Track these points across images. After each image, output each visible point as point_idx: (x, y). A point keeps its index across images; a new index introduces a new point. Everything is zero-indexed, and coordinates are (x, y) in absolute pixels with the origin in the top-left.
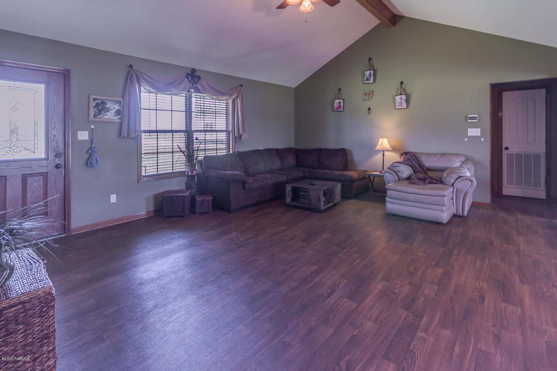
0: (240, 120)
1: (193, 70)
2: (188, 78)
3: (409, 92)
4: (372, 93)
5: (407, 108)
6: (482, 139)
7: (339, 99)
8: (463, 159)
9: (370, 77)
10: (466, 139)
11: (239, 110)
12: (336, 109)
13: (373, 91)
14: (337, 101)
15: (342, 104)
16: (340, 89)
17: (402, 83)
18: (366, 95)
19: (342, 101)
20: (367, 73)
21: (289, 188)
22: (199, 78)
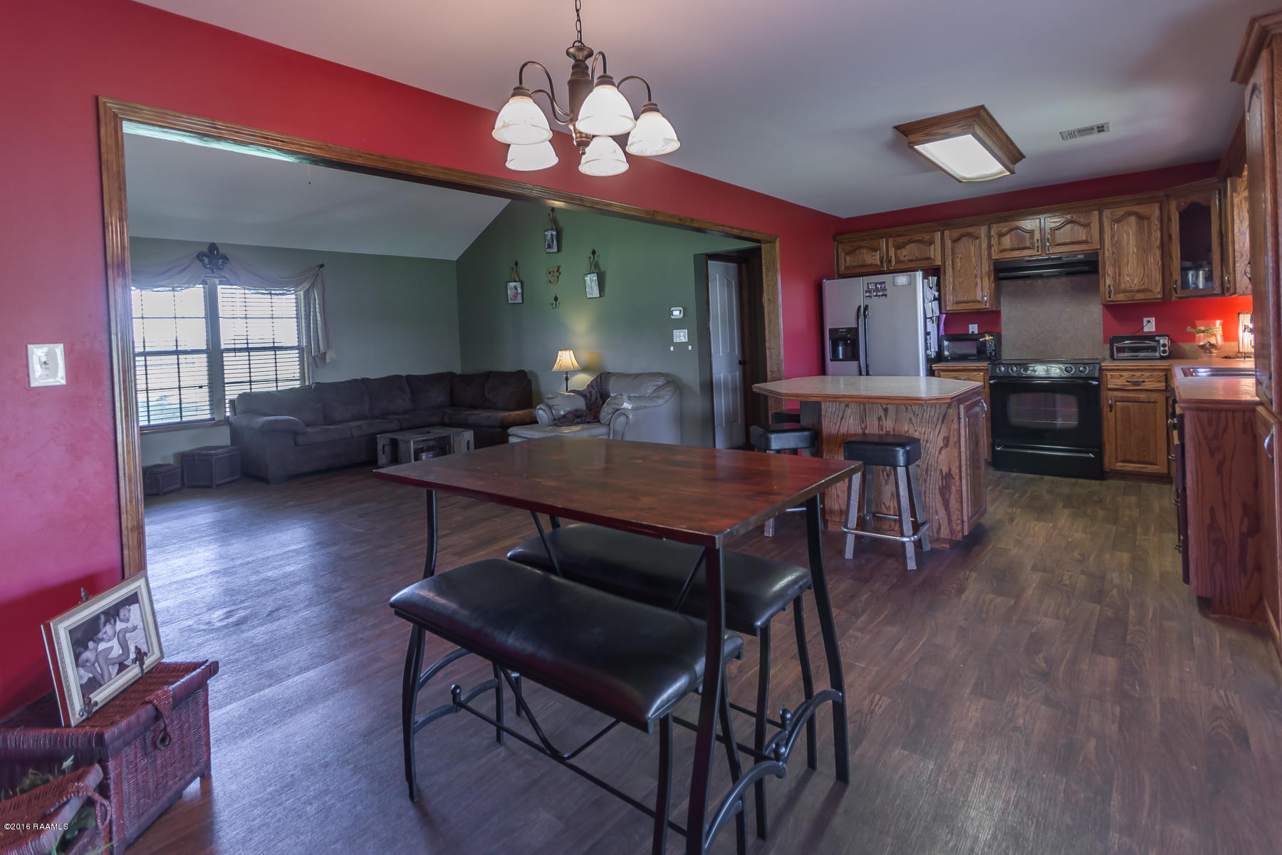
0: (319, 327)
1: (213, 247)
2: (202, 261)
3: (603, 269)
4: (558, 271)
5: (600, 296)
6: (690, 348)
7: (515, 281)
8: (661, 382)
9: (553, 241)
10: (672, 348)
11: (317, 310)
12: (511, 299)
13: (559, 268)
14: (512, 284)
15: (520, 291)
16: (516, 264)
17: (594, 253)
18: (550, 273)
19: (518, 285)
20: (548, 233)
21: (382, 441)
22: (225, 258)
